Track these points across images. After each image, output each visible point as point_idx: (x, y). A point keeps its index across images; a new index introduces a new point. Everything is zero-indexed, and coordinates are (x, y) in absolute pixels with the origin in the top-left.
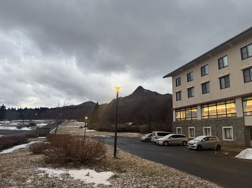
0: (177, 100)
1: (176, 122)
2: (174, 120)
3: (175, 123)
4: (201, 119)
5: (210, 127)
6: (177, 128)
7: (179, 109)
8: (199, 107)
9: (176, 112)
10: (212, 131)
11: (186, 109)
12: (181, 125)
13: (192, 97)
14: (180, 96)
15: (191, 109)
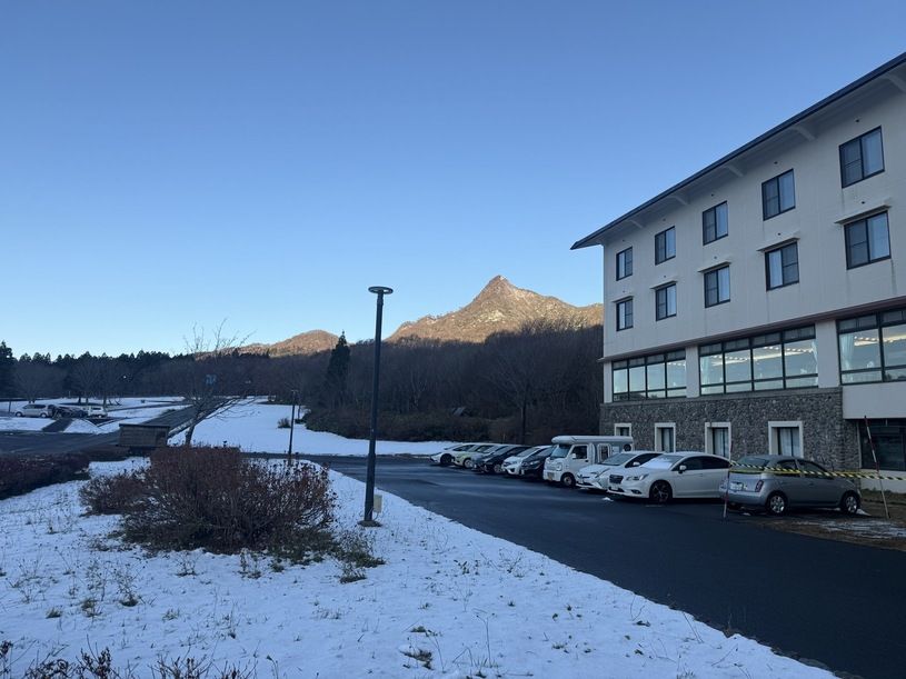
0: (618, 329)
1: (615, 405)
2: (608, 399)
3: (609, 408)
4: (697, 395)
5: (728, 424)
6: (617, 425)
7: (624, 361)
8: (692, 354)
9: (613, 370)
10: (733, 437)
11: (651, 360)
12: (628, 414)
13: (669, 319)
14: (629, 314)
15: (665, 362)
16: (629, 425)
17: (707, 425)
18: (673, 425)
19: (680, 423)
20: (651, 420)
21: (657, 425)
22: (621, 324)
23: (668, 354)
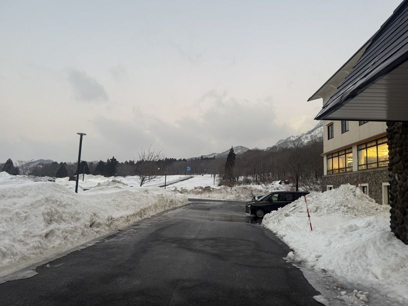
0: (329, 139)
1: (328, 176)
2: (325, 173)
3: (325, 178)
4: (357, 170)
5: (367, 185)
6: (328, 186)
8: (355, 150)
9: (327, 159)
10: (369, 191)
11: (340, 154)
12: (332, 181)
13: (346, 132)
14: (332, 131)
15: (345, 154)
17: (360, 184)
22: (330, 136)
23: (346, 150)
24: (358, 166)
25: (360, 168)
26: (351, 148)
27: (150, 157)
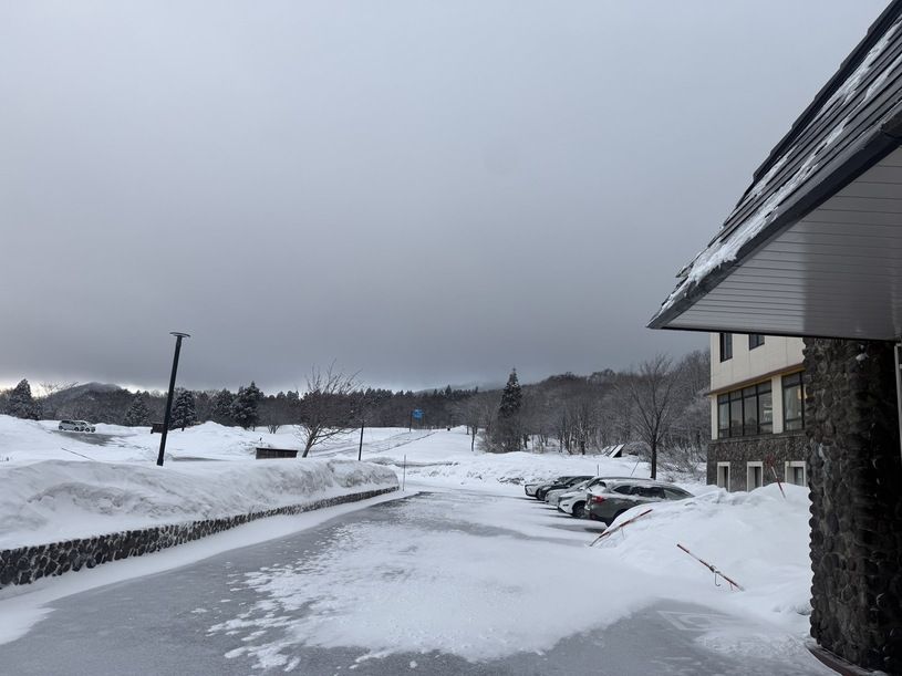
0: (722, 360)
1: (721, 441)
2: (714, 436)
3: (715, 445)
4: (781, 431)
5: (802, 464)
6: (720, 464)
7: (727, 396)
8: (777, 387)
9: (719, 403)
11: (746, 394)
12: (728, 452)
13: (760, 347)
14: (730, 343)
15: (757, 395)
16: (728, 464)
17: (787, 463)
18: (759, 464)
19: (768, 462)
20: (745, 459)
21: (750, 464)
22: (725, 354)
23: (759, 386)
24: (785, 421)
25: (790, 426)
26: (770, 381)
27: (332, 386)
